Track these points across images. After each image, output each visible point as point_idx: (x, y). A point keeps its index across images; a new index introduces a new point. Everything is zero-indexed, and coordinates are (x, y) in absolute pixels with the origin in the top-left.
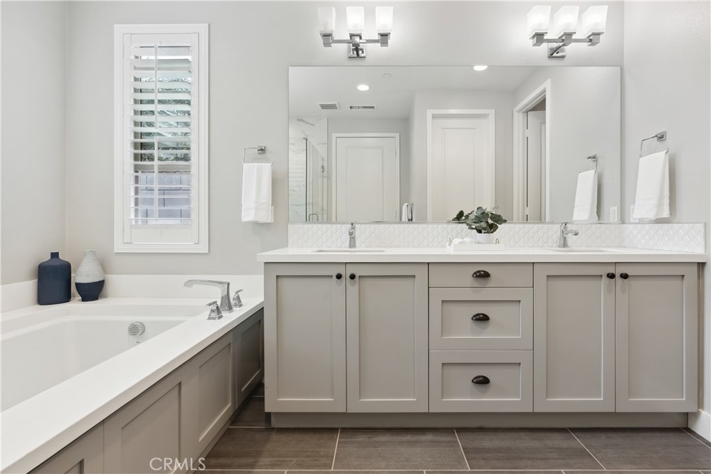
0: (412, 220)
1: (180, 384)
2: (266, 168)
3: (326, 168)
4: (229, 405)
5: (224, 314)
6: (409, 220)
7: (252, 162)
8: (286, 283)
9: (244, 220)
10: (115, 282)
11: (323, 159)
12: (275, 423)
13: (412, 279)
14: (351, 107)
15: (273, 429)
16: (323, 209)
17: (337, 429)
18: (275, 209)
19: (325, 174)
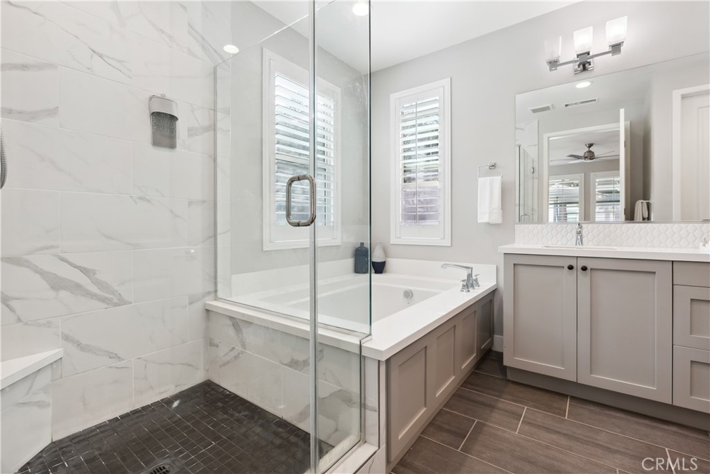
0: (649, 218)
1: (455, 326)
2: (497, 181)
3: (536, 169)
4: (475, 355)
5: (471, 289)
6: (644, 219)
7: (484, 177)
8: (521, 270)
9: (480, 221)
10: (392, 263)
11: (533, 160)
12: (509, 377)
13: (652, 275)
14: (566, 105)
15: (509, 380)
16: (533, 209)
17: (568, 396)
18: (503, 212)
19: (536, 174)
